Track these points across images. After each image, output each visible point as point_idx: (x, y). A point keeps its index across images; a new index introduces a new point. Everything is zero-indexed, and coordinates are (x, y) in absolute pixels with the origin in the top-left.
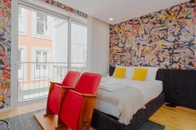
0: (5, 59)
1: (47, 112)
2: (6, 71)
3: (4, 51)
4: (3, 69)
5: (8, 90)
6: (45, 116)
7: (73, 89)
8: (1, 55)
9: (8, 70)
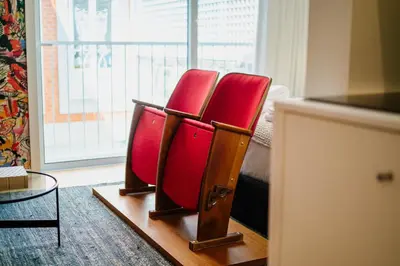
0: (13, 34)
1: (127, 183)
2: (16, 67)
3: (10, 11)
4: (9, 61)
5: (23, 123)
6: (123, 193)
7: (198, 119)
8: (4, 23)
9: (19, 64)
